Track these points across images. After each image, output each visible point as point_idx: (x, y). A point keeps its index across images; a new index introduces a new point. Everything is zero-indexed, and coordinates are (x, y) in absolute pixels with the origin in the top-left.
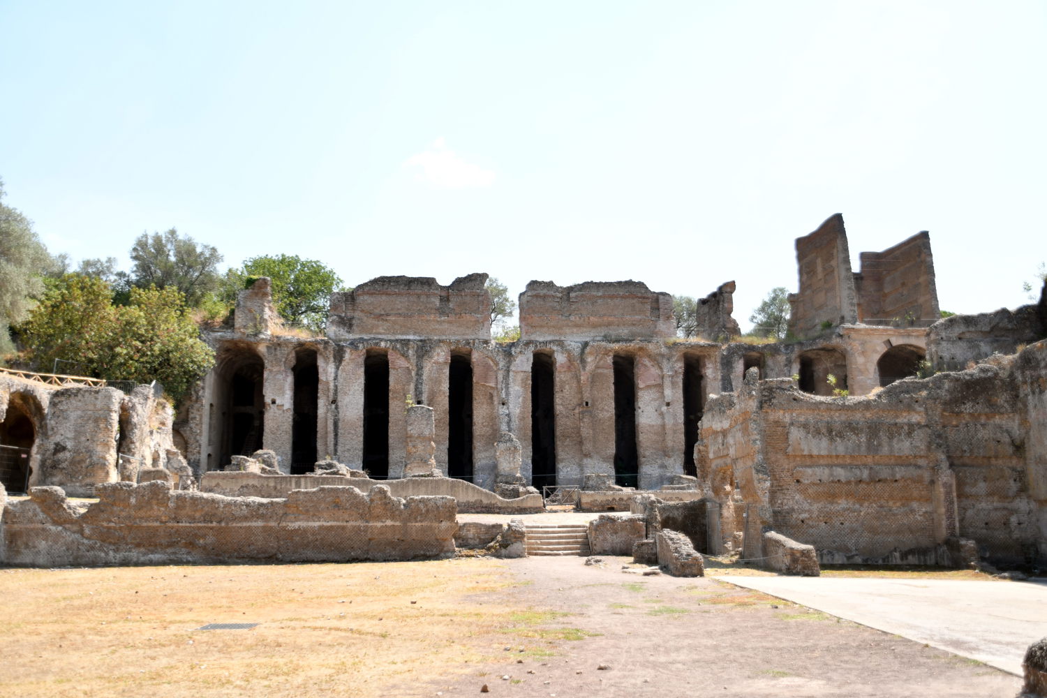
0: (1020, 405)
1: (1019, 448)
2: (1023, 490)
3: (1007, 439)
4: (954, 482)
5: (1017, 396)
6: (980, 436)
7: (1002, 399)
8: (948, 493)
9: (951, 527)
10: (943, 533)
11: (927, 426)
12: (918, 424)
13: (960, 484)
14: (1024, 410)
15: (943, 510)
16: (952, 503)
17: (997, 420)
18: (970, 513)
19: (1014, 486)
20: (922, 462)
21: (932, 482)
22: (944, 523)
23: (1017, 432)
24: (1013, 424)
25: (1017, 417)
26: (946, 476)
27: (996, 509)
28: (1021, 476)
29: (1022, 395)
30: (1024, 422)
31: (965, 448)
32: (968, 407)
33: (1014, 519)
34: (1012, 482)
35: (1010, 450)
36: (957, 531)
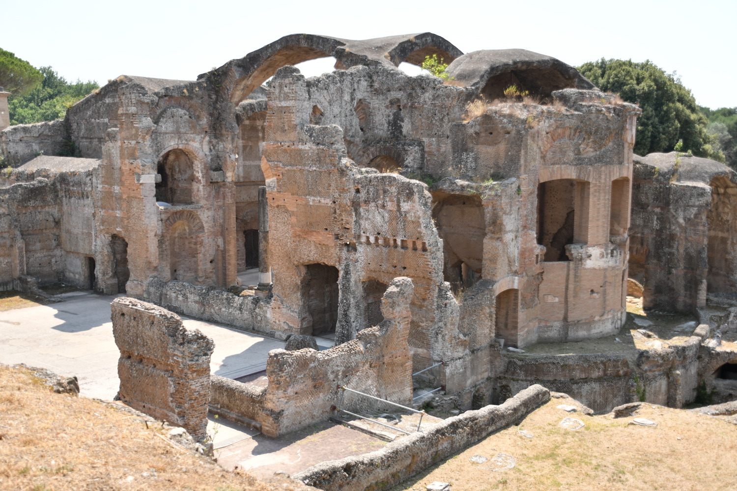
0: (59, 201)
1: (57, 223)
2: (59, 245)
3: (52, 219)
4: (24, 246)
5: (57, 196)
6: (38, 218)
7: (50, 198)
8: (21, 252)
9: (22, 270)
10: (17, 273)
11: (9, 215)
12: (4, 213)
13: (27, 245)
14: (61, 204)
15: (18, 261)
16: (23, 257)
17: (47, 209)
18: (31, 260)
19: (54, 243)
20: (6, 235)
21: (12, 246)
22: (18, 268)
23: (56, 215)
24: (54, 211)
25: (57, 207)
26: (20, 243)
27: (45, 256)
28: (58, 238)
29: (60, 196)
30: (60, 210)
31: (30, 225)
32: (31, 203)
33: (53, 260)
34: (53, 241)
35: (53, 224)
36: (25, 271)
